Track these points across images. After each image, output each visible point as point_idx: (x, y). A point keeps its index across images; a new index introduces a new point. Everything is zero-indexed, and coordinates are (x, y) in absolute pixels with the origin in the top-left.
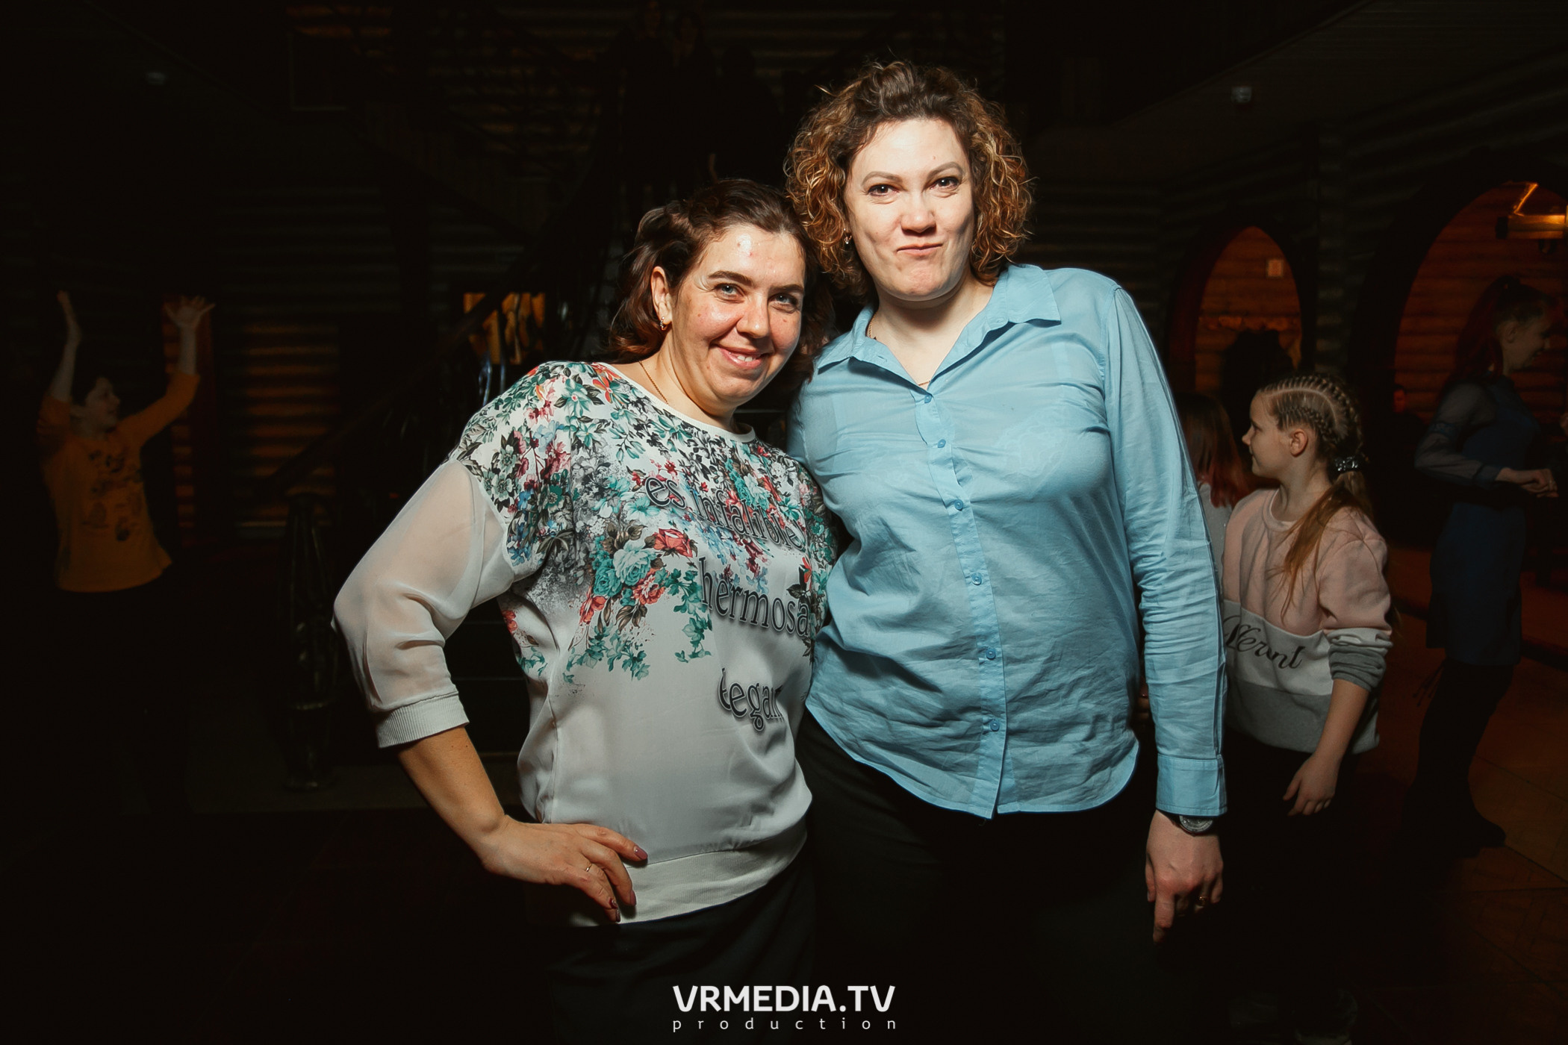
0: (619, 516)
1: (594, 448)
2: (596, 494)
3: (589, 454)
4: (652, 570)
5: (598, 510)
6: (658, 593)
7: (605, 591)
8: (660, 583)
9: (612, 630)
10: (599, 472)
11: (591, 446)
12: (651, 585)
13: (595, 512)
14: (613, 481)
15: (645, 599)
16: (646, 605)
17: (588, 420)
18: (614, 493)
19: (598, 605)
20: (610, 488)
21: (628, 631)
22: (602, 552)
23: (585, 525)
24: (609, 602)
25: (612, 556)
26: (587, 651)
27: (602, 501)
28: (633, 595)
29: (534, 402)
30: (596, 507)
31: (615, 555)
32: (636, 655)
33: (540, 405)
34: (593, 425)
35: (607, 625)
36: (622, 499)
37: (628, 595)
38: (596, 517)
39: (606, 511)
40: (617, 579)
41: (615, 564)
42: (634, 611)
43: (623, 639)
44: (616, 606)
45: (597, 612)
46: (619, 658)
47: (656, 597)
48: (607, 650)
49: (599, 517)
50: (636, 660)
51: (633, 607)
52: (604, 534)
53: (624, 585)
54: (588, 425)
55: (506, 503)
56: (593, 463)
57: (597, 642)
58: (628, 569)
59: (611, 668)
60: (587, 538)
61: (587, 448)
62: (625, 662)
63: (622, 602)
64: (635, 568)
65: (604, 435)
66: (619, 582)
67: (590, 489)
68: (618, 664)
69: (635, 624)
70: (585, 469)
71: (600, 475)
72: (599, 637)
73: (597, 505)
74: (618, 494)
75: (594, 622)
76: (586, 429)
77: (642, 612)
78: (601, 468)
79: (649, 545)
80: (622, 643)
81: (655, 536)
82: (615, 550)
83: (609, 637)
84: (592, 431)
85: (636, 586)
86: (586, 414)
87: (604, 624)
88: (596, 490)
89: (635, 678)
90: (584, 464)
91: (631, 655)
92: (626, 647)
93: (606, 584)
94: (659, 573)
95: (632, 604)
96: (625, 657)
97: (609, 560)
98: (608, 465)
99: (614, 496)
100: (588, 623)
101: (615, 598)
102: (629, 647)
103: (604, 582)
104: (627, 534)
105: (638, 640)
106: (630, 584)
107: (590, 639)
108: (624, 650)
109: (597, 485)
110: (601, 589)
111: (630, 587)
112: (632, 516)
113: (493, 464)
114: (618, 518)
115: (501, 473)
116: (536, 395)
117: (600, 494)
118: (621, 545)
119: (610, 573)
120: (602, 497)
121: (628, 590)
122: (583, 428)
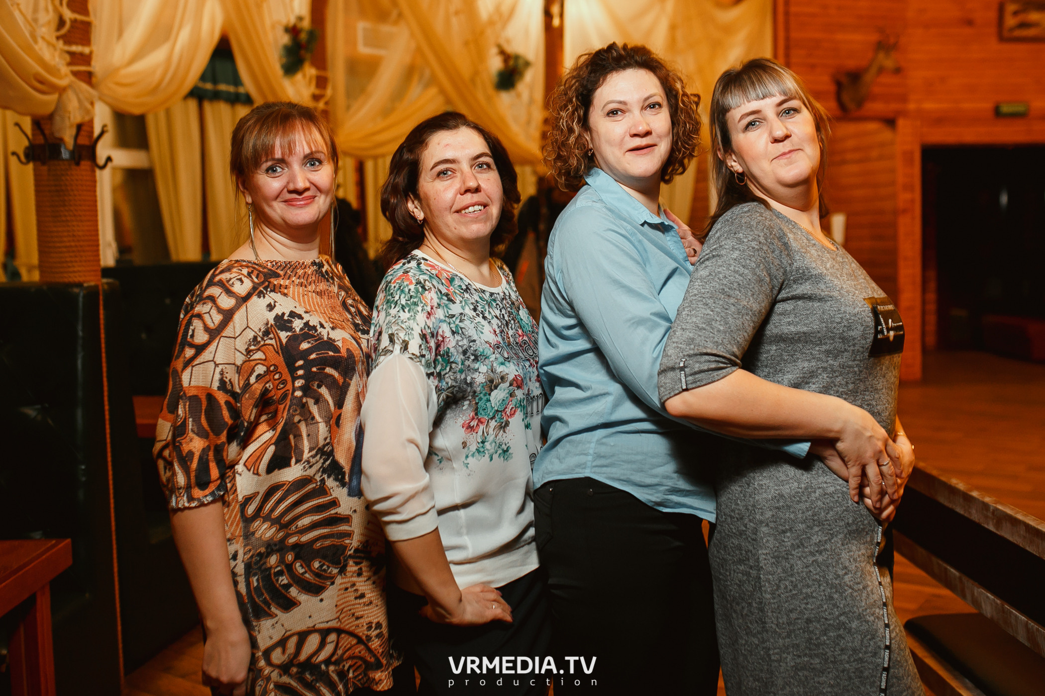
0: (493, 370)
1: (463, 332)
2: (473, 360)
3: (461, 337)
4: (511, 399)
5: (478, 369)
6: (515, 411)
7: (486, 415)
8: (515, 406)
9: (491, 438)
10: (471, 347)
11: (460, 332)
12: (510, 408)
13: (477, 370)
14: (482, 350)
15: (508, 417)
16: (509, 420)
17: (453, 316)
18: (484, 357)
19: (482, 423)
20: (481, 355)
21: (500, 436)
22: (484, 392)
23: (472, 378)
24: (488, 421)
25: (490, 395)
26: (477, 449)
27: (478, 363)
28: (502, 415)
29: (425, 307)
30: (476, 367)
31: (492, 394)
32: (505, 449)
33: (429, 309)
34: (456, 318)
35: (488, 435)
36: (491, 360)
37: (499, 416)
38: (478, 373)
39: (483, 369)
40: (492, 408)
41: (491, 399)
42: (503, 424)
43: (498, 442)
44: (493, 424)
45: (481, 427)
46: (496, 453)
47: (514, 414)
48: (488, 450)
49: (480, 373)
50: (505, 451)
51: (502, 423)
52: (486, 382)
53: (497, 411)
54: (454, 319)
55: (432, 374)
56: (465, 342)
57: (482, 445)
58: (499, 401)
59: (491, 459)
60: (475, 385)
61: (458, 333)
62: (500, 454)
63: (496, 421)
64: (503, 400)
65: (465, 322)
66: (494, 410)
67: (469, 358)
68: (495, 456)
69: (504, 432)
70: (462, 347)
71: (472, 348)
72: (483, 442)
73: (476, 366)
74: (487, 358)
75: (480, 433)
76: (454, 322)
77: (507, 424)
78: (471, 344)
79: (511, 385)
80: (498, 444)
81: (514, 379)
82: (492, 390)
83: (489, 442)
84: (457, 322)
85: (504, 410)
86: (451, 312)
87: (486, 434)
88: (472, 357)
89: (505, 461)
90: (460, 344)
91: (503, 450)
92: (500, 445)
93: (486, 411)
94: (514, 400)
95: (502, 421)
96: (500, 451)
97: (488, 396)
98: (474, 341)
99: (485, 359)
100: (477, 433)
101: (492, 419)
102: (501, 445)
103: (485, 409)
104: (500, 380)
105: (506, 441)
106: (500, 410)
107: (479, 443)
108: (499, 447)
109: (473, 355)
110: (483, 413)
111: (501, 411)
112: (500, 369)
113: (420, 352)
114: (492, 371)
115: (426, 357)
116: (424, 302)
117: (476, 359)
118: (496, 387)
119: (488, 404)
120: (478, 361)
121: (500, 413)
122: (452, 322)
